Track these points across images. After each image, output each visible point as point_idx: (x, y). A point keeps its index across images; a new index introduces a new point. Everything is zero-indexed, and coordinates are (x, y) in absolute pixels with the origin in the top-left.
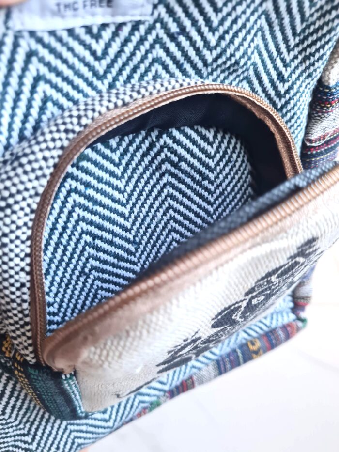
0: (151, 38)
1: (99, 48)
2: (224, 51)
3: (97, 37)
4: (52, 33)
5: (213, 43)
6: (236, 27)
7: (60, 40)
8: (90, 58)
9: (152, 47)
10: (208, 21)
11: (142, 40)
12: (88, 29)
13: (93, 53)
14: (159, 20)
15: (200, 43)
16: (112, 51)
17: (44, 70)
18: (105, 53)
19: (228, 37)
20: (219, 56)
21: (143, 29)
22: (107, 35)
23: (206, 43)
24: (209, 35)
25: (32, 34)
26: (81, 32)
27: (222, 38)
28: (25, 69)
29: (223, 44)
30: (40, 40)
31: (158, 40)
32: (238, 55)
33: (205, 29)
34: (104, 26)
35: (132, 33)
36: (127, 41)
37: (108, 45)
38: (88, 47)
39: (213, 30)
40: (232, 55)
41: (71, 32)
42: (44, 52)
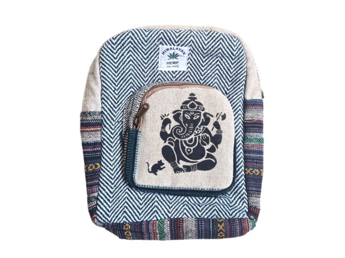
0: (187, 75)
1: (174, 76)
2: (205, 81)
3: (174, 73)
4: (165, 71)
5: (202, 79)
6: (209, 76)
7: (166, 73)
8: (172, 78)
9: (187, 77)
10: (201, 74)
11: (185, 75)
12: (173, 72)
13: (173, 76)
14: (189, 71)
15: (199, 78)
16: (177, 77)
17: (161, 78)
18: (175, 77)
19: (207, 78)
20: (204, 82)
21: (185, 73)
22: (176, 73)
23: (201, 79)
24: (201, 77)
25: (161, 71)
26: (171, 72)
27: (205, 78)
28: (157, 77)
29: (205, 79)
30: (162, 73)
31: (188, 76)
32: (210, 82)
33: (200, 75)
34: (176, 71)
35: (182, 73)
36: (181, 75)
37: (176, 75)
38: (172, 75)
39: (202, 76)
40: (208, 82)
41: (169, 72)
42: (162, 75)
